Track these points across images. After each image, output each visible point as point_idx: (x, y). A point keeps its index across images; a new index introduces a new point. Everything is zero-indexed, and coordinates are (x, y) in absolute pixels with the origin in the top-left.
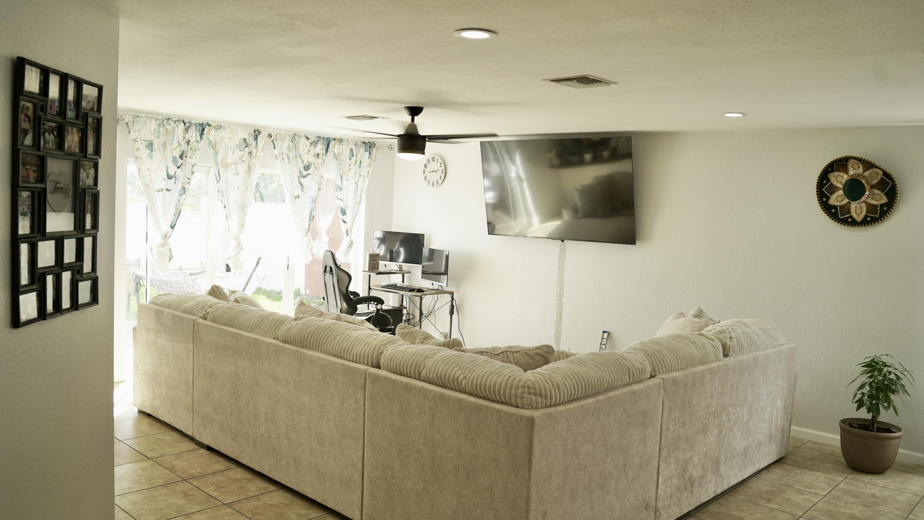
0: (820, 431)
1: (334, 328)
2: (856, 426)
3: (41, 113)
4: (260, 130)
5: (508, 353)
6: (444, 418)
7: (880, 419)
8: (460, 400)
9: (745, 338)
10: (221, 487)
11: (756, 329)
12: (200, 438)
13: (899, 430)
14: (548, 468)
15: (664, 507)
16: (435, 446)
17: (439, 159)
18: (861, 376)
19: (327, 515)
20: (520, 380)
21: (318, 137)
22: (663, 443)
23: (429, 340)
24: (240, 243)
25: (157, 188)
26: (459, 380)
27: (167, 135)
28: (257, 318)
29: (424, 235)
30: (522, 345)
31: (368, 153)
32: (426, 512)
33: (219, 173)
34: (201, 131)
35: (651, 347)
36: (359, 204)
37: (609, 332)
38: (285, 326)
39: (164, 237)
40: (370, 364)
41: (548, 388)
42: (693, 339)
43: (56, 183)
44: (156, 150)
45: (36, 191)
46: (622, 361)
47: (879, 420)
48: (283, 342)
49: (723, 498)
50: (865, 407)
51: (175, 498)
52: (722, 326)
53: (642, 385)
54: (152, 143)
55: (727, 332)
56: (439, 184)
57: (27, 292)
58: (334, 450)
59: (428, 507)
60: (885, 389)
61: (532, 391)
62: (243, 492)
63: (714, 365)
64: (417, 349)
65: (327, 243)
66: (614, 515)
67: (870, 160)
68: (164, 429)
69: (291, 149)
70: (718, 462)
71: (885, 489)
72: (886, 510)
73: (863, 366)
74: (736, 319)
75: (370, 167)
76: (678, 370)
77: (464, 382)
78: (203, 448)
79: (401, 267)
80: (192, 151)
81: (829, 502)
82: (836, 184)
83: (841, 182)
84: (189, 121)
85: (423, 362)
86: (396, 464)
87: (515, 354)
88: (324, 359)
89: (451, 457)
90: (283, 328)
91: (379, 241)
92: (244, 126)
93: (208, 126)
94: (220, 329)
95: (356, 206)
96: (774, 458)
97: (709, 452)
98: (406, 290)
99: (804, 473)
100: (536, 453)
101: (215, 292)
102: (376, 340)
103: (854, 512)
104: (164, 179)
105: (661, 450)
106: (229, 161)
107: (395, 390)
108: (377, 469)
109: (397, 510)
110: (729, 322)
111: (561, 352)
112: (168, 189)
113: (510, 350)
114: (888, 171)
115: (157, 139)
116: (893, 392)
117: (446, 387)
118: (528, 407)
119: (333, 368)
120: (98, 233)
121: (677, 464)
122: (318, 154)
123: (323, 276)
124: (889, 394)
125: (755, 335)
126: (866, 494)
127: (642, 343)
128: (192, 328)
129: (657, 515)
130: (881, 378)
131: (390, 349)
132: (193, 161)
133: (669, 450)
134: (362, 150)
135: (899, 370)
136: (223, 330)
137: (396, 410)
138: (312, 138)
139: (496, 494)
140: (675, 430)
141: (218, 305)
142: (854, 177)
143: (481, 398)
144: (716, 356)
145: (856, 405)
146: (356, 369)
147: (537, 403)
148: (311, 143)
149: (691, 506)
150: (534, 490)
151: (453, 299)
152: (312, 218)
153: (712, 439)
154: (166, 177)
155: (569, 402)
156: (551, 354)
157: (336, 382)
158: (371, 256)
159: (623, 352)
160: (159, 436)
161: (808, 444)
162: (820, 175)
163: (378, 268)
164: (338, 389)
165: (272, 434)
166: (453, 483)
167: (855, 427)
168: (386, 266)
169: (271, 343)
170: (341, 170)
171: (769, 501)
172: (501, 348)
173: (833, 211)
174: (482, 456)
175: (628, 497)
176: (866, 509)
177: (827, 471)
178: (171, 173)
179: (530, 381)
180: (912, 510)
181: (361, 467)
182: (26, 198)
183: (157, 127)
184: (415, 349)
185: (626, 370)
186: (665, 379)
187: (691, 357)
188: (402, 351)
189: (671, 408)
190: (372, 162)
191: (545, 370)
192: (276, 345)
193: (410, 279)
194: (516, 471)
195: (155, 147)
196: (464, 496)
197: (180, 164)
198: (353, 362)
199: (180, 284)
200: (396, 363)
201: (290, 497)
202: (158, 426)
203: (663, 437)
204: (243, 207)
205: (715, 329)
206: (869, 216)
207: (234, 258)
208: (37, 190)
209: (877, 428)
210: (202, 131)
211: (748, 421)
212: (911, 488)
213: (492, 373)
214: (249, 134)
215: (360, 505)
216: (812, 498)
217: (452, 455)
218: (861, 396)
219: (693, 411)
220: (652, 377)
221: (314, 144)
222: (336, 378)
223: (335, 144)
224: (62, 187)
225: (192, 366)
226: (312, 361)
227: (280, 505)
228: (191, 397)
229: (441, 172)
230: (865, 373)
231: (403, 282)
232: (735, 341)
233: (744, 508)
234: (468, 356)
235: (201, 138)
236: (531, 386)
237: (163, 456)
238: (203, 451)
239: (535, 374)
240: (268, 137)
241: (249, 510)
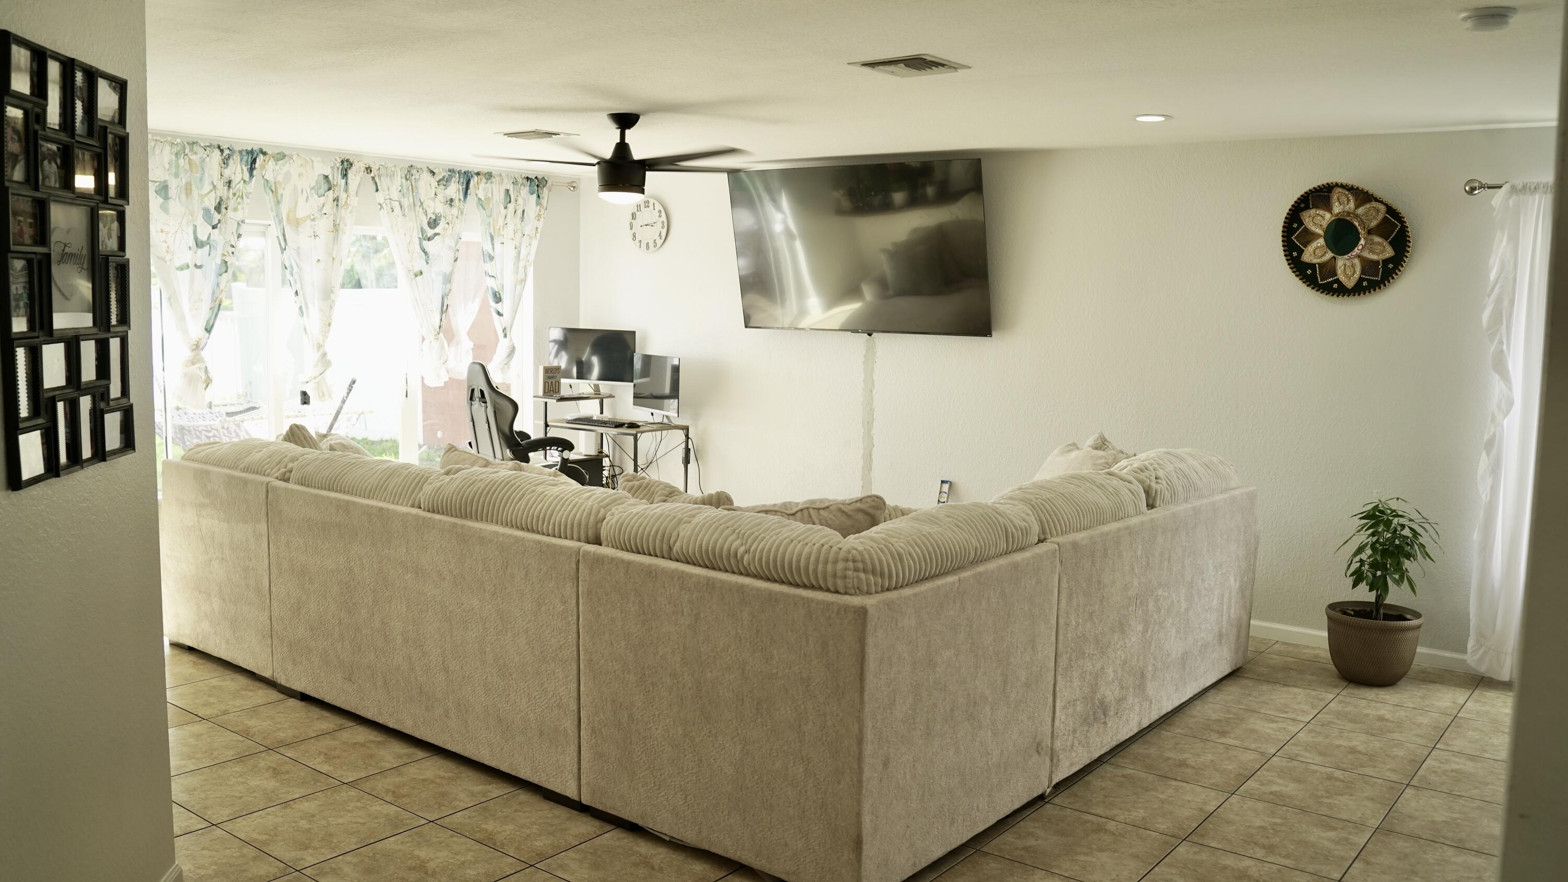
0: (1295, 625)
1: (516, 482)
2: (1352, 613)
3: (37, 127)
4: (351, 160)
5: (811, 511)
6: (716, 618)
7: (1390, 600)
8: (741, 588)
9: (1178, 478)
10: (335, 757)
11: (1195, 463)
12: (288, 681)
13: (1418, 615)
14: (889, 688)
15: (1064, 749)
16: (702, 664)
17: (657, 204)
18: (1358, 534)
19: (518, 791)
20: (840, 549)
21: (450, 171)
22: (1060, 646)
23: (675, 497)
24: (325, 354)
25: (178, 263)
26: (739, 555)
27: (192, 172)
28: (380, 474)
29: (634, 332)
30: (831, 497)
31: (535, 196)
32: (690, 772)
33: (284, 235)
34: (250, 164)
35: (1036, 494)
36: (523, 283)
37: (950, 482)
38: (431, 484)
39: (194, 347)
40: (583, 538)
41: (884, 559)
42: (1100, 482)
43: (63, 246)
44: (174, 197)
45: (35, 260)
46: (995, 517)
47: (1385, 602)
48: (429, 511)
49: (1151, 733)
50: (1364, 582)
51: (259, 778)
52: (1142, 459)
53: (1027, 554)
54: (167, 186)
55: (1151, 468)
56: (658, 245)
57: (28, 429)
58: (527, 684)
59: (692, 763)
60: (1396, 552)
61: (860, 566)
62: (373, 764)
63: (1135, 521)
64: (663, 510)
65: (471, 352)
66: (990, 763)
67: (1366, 188)
68: (219, 671)
69: (405, 191)
70: (1143, 676)
71: (1399, 708)
72: (1402, 739)
73: (1361, 518)
74: (1162, 450)
75: (539, 220)
76: (1080, 530)
77: (746, 557)
78: (292, 697)
79: (597, 388)
80: (236, 197)
81: (1315, 732)
82: (1313, 228)
83: (1321, 226)
84: (229, 146)
85: (674, 530)
86: (637, 698)
87: (822, 512)
88: (503, 535)
89: (729, 680)
90: (428, 488)
91: (556, 346)
92: (323, 154)
93: (261, 155)
94: (316, 495)
95: (518, 287)
96: (1227, 670)
97: (1130, 660)
98: (609, 425)
99: (1275, 690)
100: (872, 665)
101: (296, 435)
102: (591, 499)
103: (1354, 743)
104: (190, 248)
105: (1058, 657)
106: (301, 213)
107: (630, 578)
108: (603, 708)
109: (640, 773)
110: (1152, 453)
111: (893, 508)
112: (198, 264)
113: (814, 506)
114: (1394, 207)
115: (175, 178)
116: (1408, 556)
117: (716, 567)
118: (855, 592)
119: (520, 548)
120: (129, 331)
121: (1082, 680)
122: (451, 200)
123: (469, 406)
124: (1401, 559)
125: (1194, 473)
126: (1371, 716)
127: (1021, 489)
128: (264, 497)
129: (1055, 761)
130: (1389, 535)
131: (617, 512)
132: (239, 216)
133: (1070, 657)
134: (525, 191)
135: (1416, 521)
136: (321, 496)
137: (633, 609)
138: (440, 173)
139: (807, 734)
140: (1078, 625)
141: (307, 456)
142: (1342, 217)
143: (776, 581)
144: (1136, 508)
145: (1350, 581)
146: (561, 547)
147: (868, 585)
148: (438, 182)
149: (1103, 747)
150: (869, 723)
151: (688, 438)
152: (444, 309)
153: (1134, 639)
154: (192, 243)
155: (916, 582)
156: (881, 509)
157: (527, 571)
158: (547, 370)
159: (994, 503)
160: (214, 682)
161: (1276, 646)
162: (1288, 214)
163: (559, 391)
164: (531, 582)
165: (416, 665)
166: (734, 722)
167: (1350, 615)
168: (571, 387)
169: (408, 514)
170: (492, 226)
171: (1223, 734)
172: (798, 504)
173: (1309, 272)
174: (781, 674)
175: (1010, 733)
176: (1373, 738)
177: (1309, 685)
178: (203, 237)
179: (856, 550)
180: (1441, 737)
181: (575, 707)
182: (18, 272)
183: (174, 157)
184: (658, 509)
185: (1002, 530)
186: (1061, 544)
187: (1099, 509)
188: (637, 513)
189: (1072, 590)
190: (543, 211)
191: (876, 533)
192: (417, 517)
193: (613, 408)
194: (839, 695)
195: (172, 192)
196: (754, 742)
197: (216, 222)
198: (555, 536)
199: (213, 431)
200: (630, 535)
201: (453, 767)
202: (210, 666)
203: (1061, 637)
204: (327, 294)
205: (1131, 465)
206: (1365, 280)
207: (317, 380)
208: (36, 257)
209: (1384, 614)
210: (252, 164)
211: (1187, 610)
212: (1437, 704)
213: (792, 541)
214: (333, 168)
215: (575, 771)
216: (1288, 727)
217: (731, 677)
218: (1358, 564)
219: (1105, 594)
220: (1040, 541)
221: (444, 182)
222: (527, 564)
223: (479, 180)
224: (73, 252)
225: (266, 562)
226: (483, 539)
227: (438, 780)
228: (267, 613)
229: (661, 225)
230: (1364, 529)
231: (602, 413)
232: (1164, 483)
233: (1186, 746)
234: (749, 517)
235: (251, 175)
236: (859, 558)
237: (225, 713)
238: (293, 702)
239: (863, 540)
240: (366, 172)
241: (387, 791)
